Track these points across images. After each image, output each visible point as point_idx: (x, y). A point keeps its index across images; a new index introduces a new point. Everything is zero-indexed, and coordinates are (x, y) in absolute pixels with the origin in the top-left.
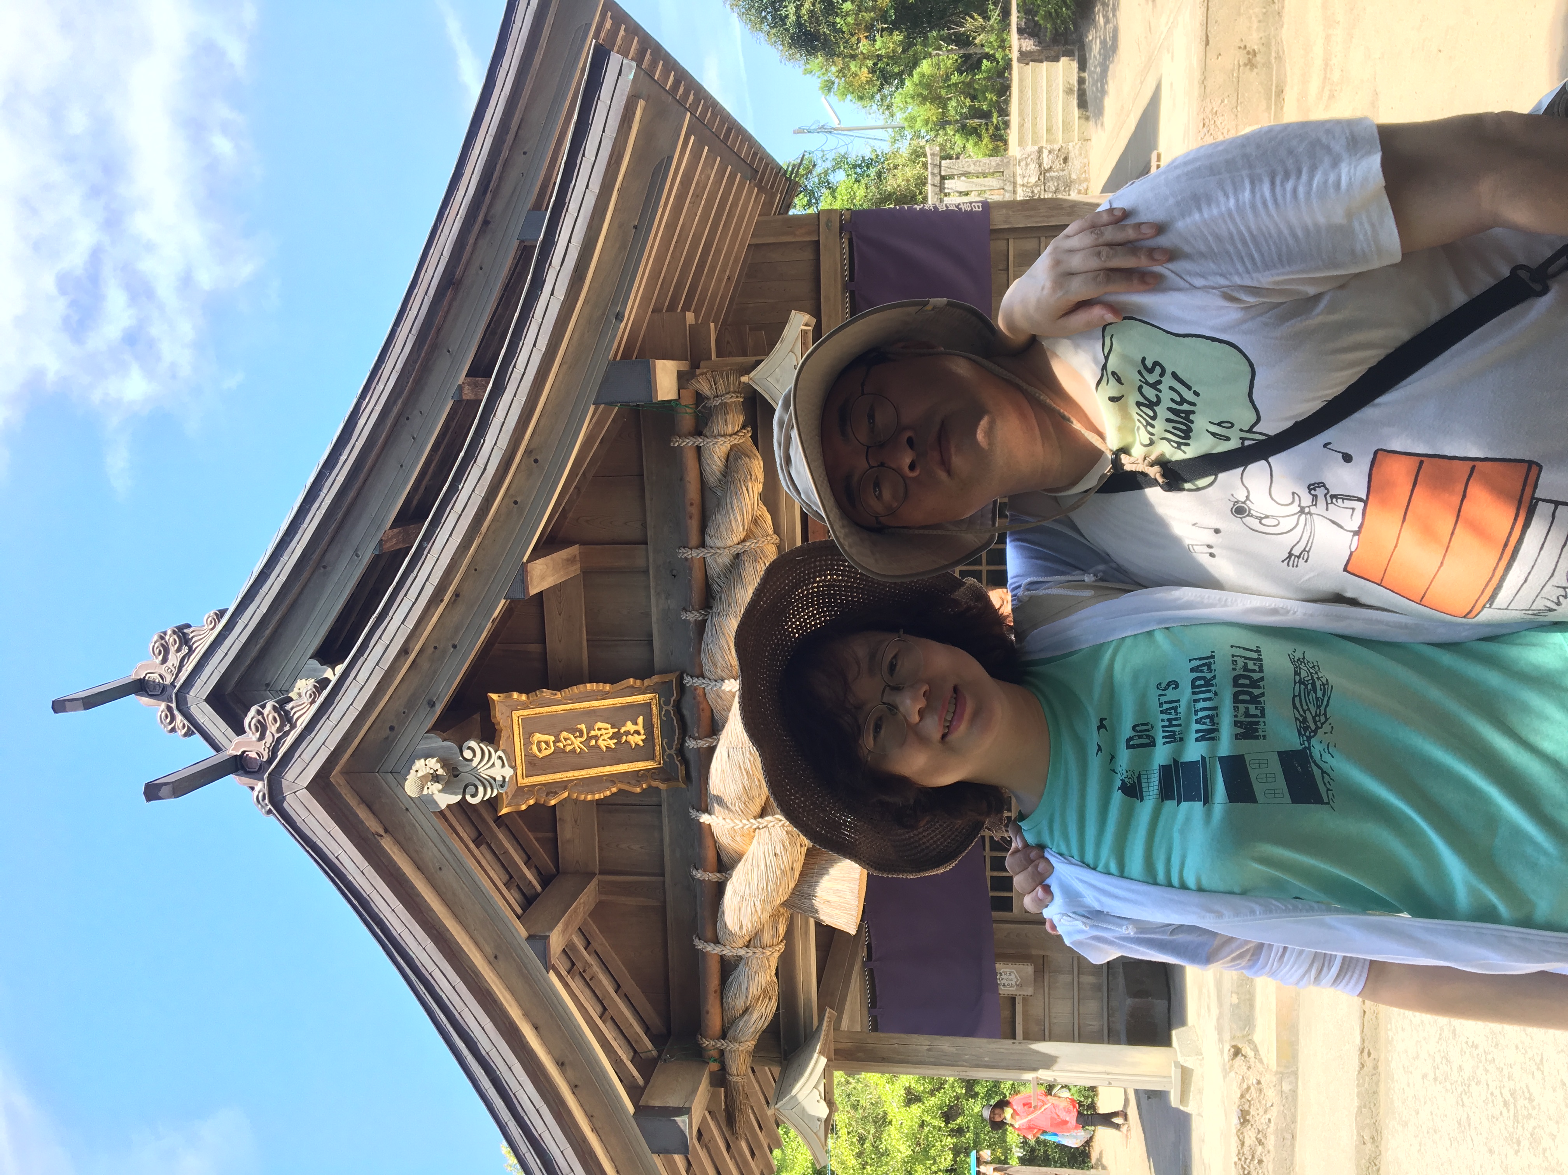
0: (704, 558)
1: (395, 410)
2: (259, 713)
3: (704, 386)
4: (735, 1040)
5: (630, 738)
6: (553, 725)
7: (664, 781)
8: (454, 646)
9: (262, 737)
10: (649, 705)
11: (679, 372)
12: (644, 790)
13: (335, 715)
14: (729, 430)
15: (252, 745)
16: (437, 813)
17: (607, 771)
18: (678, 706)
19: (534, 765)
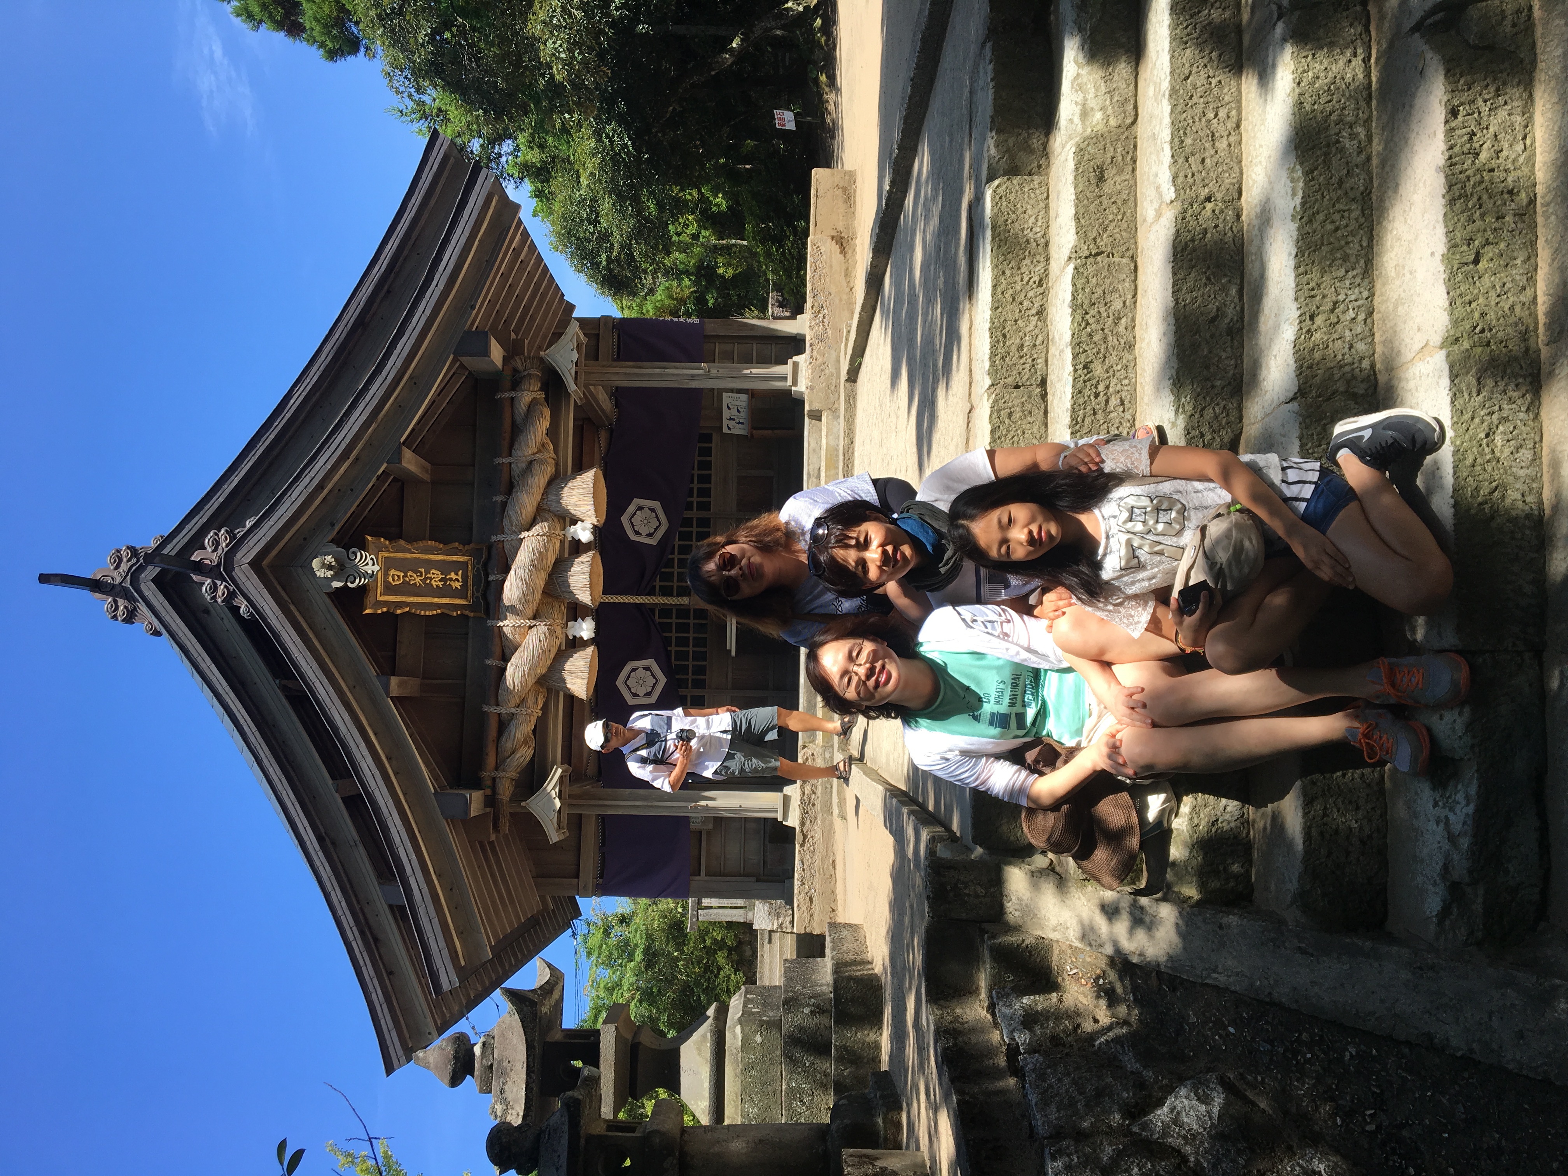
0: (510, 464)
1: (314, 399)
2: (216, 534)
3: (518, 363)
4: (504, 771)
5: (452, 583)
6: (404, 566)
7: (472, 611)
8: (352, 490)
9: (215, 550)
10: (466, 563)
11: (504, 356)
12: (458, 615)
13: (274, 518)
14: (532, 388)
15: (208, 555)
16: (328, 594)
17: (436, 600)
18: (485, 565)
19: (389, 589)
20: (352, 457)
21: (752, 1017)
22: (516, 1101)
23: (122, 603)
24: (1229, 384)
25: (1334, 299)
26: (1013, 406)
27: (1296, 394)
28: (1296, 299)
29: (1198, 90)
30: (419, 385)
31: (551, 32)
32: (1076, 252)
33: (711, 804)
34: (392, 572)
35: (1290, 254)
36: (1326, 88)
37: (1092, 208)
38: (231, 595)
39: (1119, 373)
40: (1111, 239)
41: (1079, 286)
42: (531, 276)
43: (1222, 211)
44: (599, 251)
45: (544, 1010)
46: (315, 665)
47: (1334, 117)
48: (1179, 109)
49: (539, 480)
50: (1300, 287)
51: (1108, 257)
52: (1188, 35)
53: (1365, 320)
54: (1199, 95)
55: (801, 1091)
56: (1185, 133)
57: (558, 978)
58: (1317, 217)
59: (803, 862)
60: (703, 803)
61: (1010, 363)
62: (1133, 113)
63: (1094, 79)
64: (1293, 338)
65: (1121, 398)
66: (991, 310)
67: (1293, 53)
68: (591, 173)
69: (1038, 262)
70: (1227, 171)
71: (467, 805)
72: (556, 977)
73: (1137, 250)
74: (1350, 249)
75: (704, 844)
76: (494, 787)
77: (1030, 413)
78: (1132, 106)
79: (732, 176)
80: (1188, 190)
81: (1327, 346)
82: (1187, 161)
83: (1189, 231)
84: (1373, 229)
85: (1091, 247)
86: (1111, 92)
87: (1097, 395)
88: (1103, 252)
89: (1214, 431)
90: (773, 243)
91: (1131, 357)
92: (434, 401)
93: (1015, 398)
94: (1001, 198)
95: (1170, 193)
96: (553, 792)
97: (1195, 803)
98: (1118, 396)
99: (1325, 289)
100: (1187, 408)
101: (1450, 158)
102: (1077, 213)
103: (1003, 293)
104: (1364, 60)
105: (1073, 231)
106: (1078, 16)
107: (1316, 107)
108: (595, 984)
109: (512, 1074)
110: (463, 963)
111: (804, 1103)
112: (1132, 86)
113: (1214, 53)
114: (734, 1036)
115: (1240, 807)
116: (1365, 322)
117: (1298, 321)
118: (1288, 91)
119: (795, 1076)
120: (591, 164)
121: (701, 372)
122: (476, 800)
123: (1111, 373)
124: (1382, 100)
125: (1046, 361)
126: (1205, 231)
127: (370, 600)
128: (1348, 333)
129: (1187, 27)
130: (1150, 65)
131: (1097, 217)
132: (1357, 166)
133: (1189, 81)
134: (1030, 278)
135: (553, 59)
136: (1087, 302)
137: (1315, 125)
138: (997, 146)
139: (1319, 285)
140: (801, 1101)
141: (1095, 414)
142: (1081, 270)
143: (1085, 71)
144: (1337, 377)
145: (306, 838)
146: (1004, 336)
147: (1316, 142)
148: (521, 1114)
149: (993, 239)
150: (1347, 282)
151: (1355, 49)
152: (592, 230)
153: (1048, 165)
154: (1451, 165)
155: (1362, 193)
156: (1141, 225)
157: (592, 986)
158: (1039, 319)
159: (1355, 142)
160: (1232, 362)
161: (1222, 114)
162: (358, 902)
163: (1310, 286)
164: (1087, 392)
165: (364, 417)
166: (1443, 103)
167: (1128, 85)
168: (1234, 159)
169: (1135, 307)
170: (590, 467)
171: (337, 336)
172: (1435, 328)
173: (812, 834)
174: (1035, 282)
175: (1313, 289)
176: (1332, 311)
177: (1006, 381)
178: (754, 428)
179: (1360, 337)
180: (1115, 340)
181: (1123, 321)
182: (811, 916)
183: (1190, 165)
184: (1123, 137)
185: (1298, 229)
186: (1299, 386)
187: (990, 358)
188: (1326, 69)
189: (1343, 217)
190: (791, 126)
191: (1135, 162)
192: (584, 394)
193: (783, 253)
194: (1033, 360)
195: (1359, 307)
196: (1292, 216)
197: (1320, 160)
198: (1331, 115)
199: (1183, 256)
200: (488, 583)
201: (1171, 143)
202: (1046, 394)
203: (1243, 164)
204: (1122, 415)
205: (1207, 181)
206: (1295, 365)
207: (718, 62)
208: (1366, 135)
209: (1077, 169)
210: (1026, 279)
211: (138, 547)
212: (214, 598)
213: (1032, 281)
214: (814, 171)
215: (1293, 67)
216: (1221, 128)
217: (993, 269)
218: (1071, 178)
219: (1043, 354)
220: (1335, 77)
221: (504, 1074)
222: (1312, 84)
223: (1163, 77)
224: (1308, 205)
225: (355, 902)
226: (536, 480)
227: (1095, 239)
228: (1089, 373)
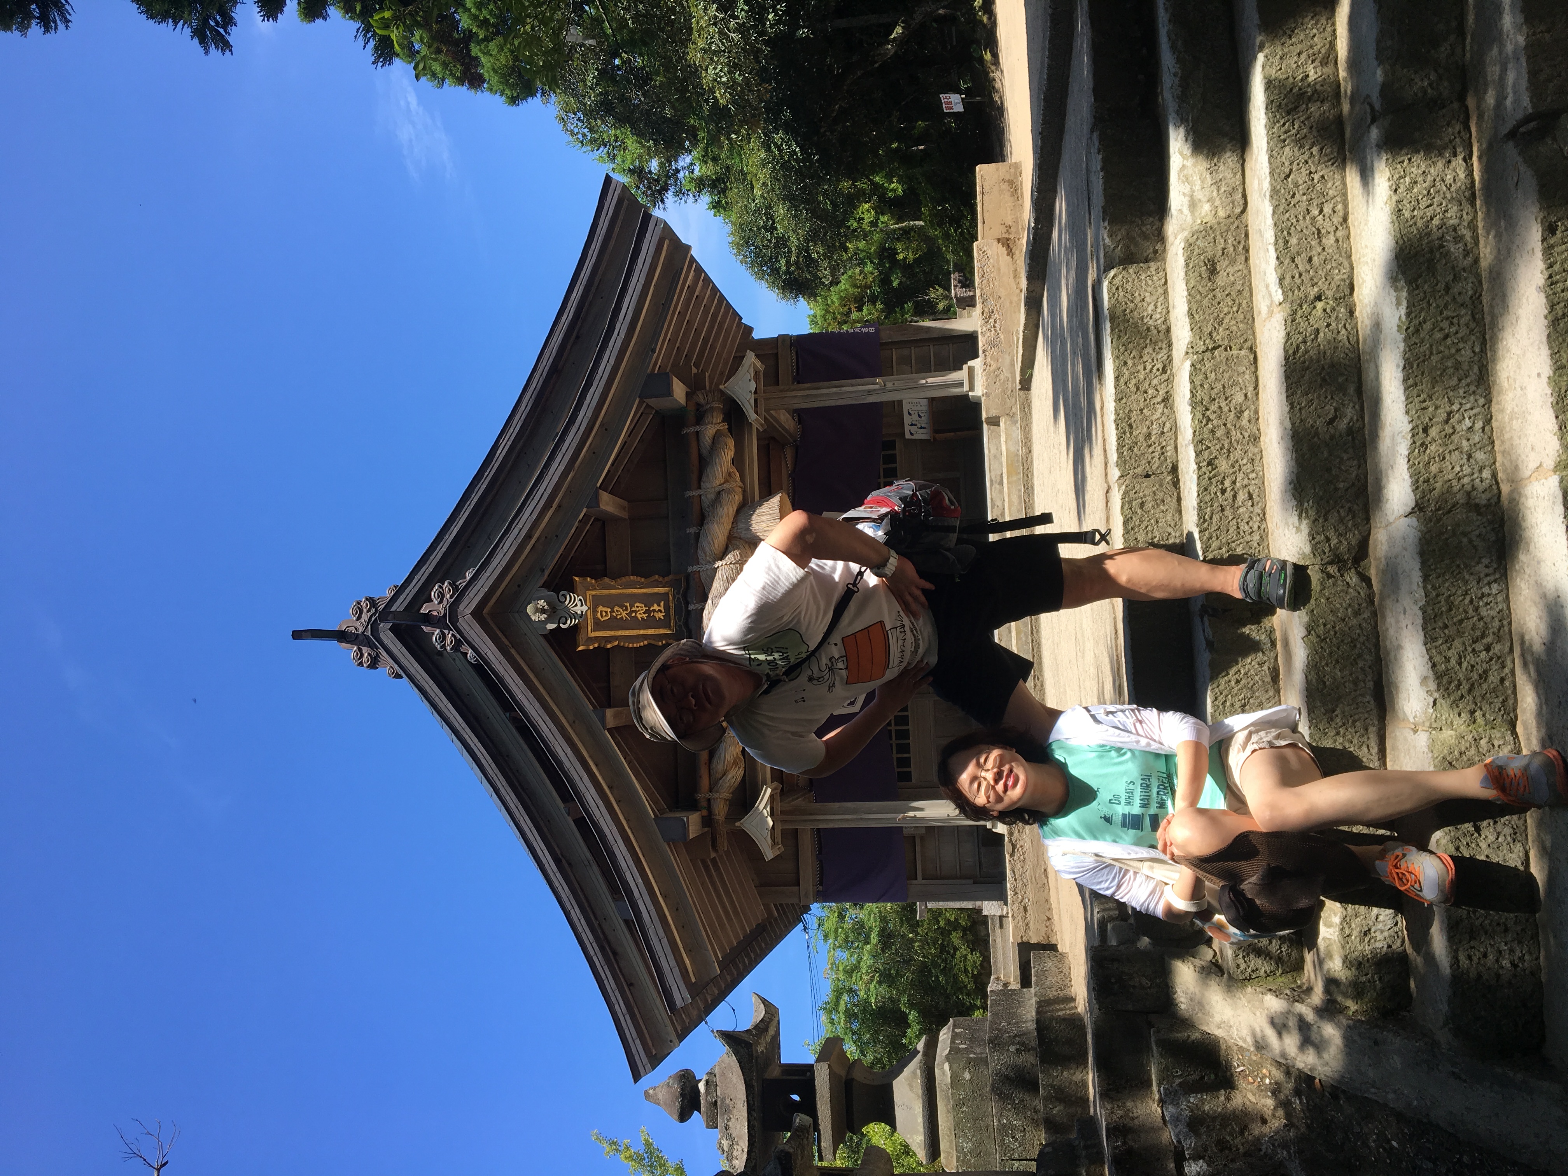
0: (700, 496)
2: (441, 587)
3: (700, 398)
4: (717, 792)
5: (656, 614)
6: (610, 602)
8: (557, 536)
9: (441, 602)
10: (668, 594)
11: (686, 392)
14: (715, 421)
15: (435, 607)
16: (544, 636)
17: (642, 632)
18: (685, 595)
19: (599, 625)
20: (555, 505)
21: (959, 1055)
22: (740, 1137)
23: (365, 650)
24: (1353, 484)
25: (1448, 409)
26: (1145, 496)
27: (1413, 509)
28: (1407, 412)
29: (1300, 188)
30: (609, 431)
31: (711, 59)
32: (1192, 347)
33: (919, 814)
34: (600, 608)
35: (1398, 366)
36: (1425, 192)
37: (1205, 302)
38: (457, 645)
39: (1245, 467)
40: (1227, 332)
41: (1198, 383)
42: (707, 309)
43: (1333, 309)
44: (777, 257)
45: (760, 1049)
46: (537, 705)
47: (1436, 222)
48: (1281, 209)
49: (727, 510)
50: (1410, 400)
51: (1226, 350)
52: (1286, 132)
53: (1483, 429)
54: (1301, 192)
55: (1013, 1128)
56: (1289, 234)
57: (772, 1015)
58: (1424, 326)
59: (1014, 872)
60: (911, 814)
61: (1139, 453)
62: (1242, 202)
63: (1199, 170)
64: (1406, 453)
65: (1249, 493)
66: (1115, 401)
67: (1387, 159)
68: (764, 184)
69: (1161, 349)
70: (1337, 268)
71: (685, 828)
72: (771, 1012)
73: (1255, 339)
74: (1462, 356)
75: (918, 848)
76: (709, 808)
77: (1163, 501)
78: (1240, 195)
79: (906, 159)
80: (1296, 291)
81: (1444, 458)
82: (1293, 261)
83: (1299, 333)
84: (1485, 333)
85: (1207, 342)
86: (1217, 184)
87: (1223, 491)
88: (1220, 346)
89: (1340, 535)
90: (951, 225)
91: (1256, 450)
92: (626, 442)
93: (1146, 488)
94: (1117, 289)
95: (1278, 296)
96: (765, 811)
97: (1345, 913)
98: (1246, 490)
99: (1437, 399)
100: (1310, 512)
101: (1550, 276)
102: (1190, 309)
103: (1126, 383)
104: (1465, 160)
105: (1188, 327)
106: (1179, 106)
107: (1415, 213)
108: (834, 966)
109: (735, 1111)
110: (693, 980)
111: (1017, 1139)
112: (1239, 174)
113: (1315, 148)
114: (943, 1072)
115: (1392, 916)
116: (1483, 430)
117: (1410, 435)
118: (1385, 199)
119: (1005, 1113)
120: (763, 175)
121: (877, 387)
122: (693, 822)
123: (1237, 467)
124: (1487, 202)
125: (1176, 448)
126: (1317, 331)
127: (582, 637)
128: (1465, 443)
129: (1284, 124)
130: (1254, 157)
131: (1211, 312)
132: (1464, 270)
133: (1290, 180)
134: (1153, 366)
135: (715, 84)
136: (1206, 398)
137: (1415, 232)
138: (1110, 236)
139: (1430, 397)
140: (1013, 1137)
141: (1223, 510)
142: (1198, 366)
143: (1189, 162)
144: (1456, 489)
145: (544, 861)
146: (1131, 426)
147: (1418, 249)
148: (746, 1150)
149: (1112, 330)
150: (1461, 391)
151: (1454, 148)
152: (769, 238)
153: (1164, 250)
154: (1552, 284)
155: (1471, 297)
156: (1258, 316)
157: (832, 968)
158: (1166, 407)
159: (1460, 245)
160: (1355, 463)
161: (1327, 209)
162: (596, 918)
163: (1421, 398)
164: (1213, 489)
165: (562, 468)
166: (1539, 220)
167: (1235, 174)
168: (1343, 254)
169: (1257, 399)
170: (775, 493)
171: (534, 385)
172: (1547, 452)
173: (1021, 843)
174: (1158, 370)
175: (1424, 401)
176: (1447, 422)
177: (1136, 471)
178: (936, 431)
179: (1478, 446)
180: (1239, 434)
181: (1246, 414)
182: (1027, 925)
183: (1297, 265)
184: (1233, 227)
185: (1405, 340)
186: (1416, 502)
187: (1117, 449)
188: (1424, 172)
189: (1452, 323)
190: (959, 108)
191: (1247, 251)
192: (766, 419)
193: (962, 233)
194: (1162, 448)
195: (1475, 415)
196: (1398, 326)
197: (1423, 268)
198: (1432, 219)
199: (1295, 358)
200: (688, 613)
201: (1275, 244)
202: (1178, 480)
203: (1353, 258)
204: (1251, 509)
205: (1315, 280)
206: (1410, 481)
207: (880, 54)
208: (1472, 237)
209: (1187, 265)
210: (1149, 367)
211: (376, 597)
212: (444, 646)
213: (1155, 368)
214: (978, 168)
215: (1388, 174)
216: (1327, 224)
217: (1114, 361)
218: (1182, 274)
219: (1172, 441)
220: (1435, 180)
221: (728, 1111)
222: (1409, 189)
223: (1264, 176)
224: (1413, 315)
225: (593, 918)
226: (726, 509)
227: (1210, 334)
228: (1213, 469)
